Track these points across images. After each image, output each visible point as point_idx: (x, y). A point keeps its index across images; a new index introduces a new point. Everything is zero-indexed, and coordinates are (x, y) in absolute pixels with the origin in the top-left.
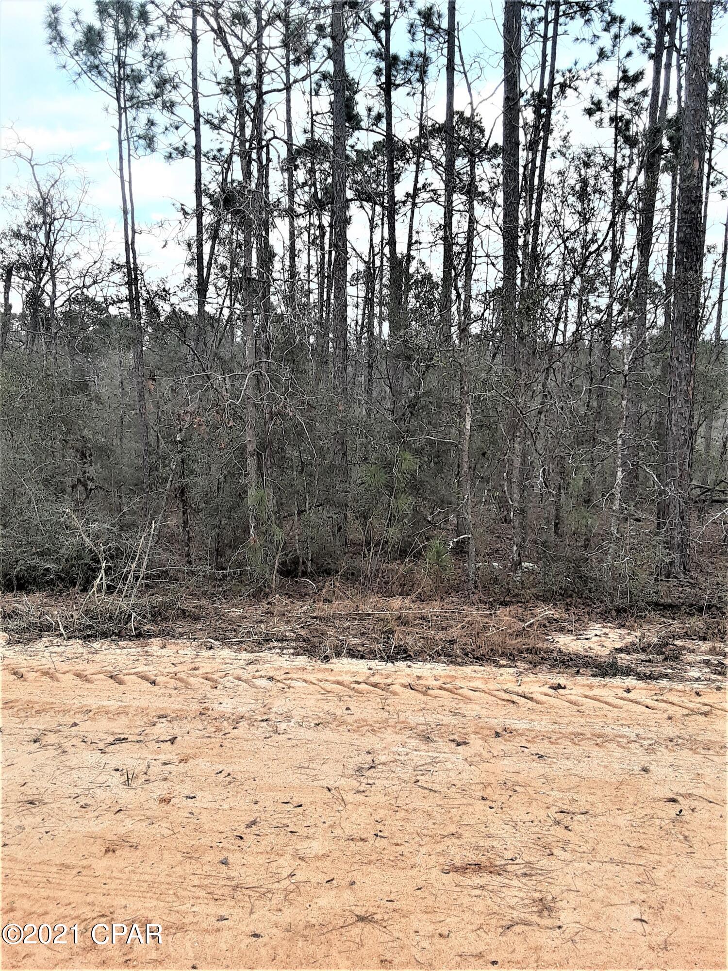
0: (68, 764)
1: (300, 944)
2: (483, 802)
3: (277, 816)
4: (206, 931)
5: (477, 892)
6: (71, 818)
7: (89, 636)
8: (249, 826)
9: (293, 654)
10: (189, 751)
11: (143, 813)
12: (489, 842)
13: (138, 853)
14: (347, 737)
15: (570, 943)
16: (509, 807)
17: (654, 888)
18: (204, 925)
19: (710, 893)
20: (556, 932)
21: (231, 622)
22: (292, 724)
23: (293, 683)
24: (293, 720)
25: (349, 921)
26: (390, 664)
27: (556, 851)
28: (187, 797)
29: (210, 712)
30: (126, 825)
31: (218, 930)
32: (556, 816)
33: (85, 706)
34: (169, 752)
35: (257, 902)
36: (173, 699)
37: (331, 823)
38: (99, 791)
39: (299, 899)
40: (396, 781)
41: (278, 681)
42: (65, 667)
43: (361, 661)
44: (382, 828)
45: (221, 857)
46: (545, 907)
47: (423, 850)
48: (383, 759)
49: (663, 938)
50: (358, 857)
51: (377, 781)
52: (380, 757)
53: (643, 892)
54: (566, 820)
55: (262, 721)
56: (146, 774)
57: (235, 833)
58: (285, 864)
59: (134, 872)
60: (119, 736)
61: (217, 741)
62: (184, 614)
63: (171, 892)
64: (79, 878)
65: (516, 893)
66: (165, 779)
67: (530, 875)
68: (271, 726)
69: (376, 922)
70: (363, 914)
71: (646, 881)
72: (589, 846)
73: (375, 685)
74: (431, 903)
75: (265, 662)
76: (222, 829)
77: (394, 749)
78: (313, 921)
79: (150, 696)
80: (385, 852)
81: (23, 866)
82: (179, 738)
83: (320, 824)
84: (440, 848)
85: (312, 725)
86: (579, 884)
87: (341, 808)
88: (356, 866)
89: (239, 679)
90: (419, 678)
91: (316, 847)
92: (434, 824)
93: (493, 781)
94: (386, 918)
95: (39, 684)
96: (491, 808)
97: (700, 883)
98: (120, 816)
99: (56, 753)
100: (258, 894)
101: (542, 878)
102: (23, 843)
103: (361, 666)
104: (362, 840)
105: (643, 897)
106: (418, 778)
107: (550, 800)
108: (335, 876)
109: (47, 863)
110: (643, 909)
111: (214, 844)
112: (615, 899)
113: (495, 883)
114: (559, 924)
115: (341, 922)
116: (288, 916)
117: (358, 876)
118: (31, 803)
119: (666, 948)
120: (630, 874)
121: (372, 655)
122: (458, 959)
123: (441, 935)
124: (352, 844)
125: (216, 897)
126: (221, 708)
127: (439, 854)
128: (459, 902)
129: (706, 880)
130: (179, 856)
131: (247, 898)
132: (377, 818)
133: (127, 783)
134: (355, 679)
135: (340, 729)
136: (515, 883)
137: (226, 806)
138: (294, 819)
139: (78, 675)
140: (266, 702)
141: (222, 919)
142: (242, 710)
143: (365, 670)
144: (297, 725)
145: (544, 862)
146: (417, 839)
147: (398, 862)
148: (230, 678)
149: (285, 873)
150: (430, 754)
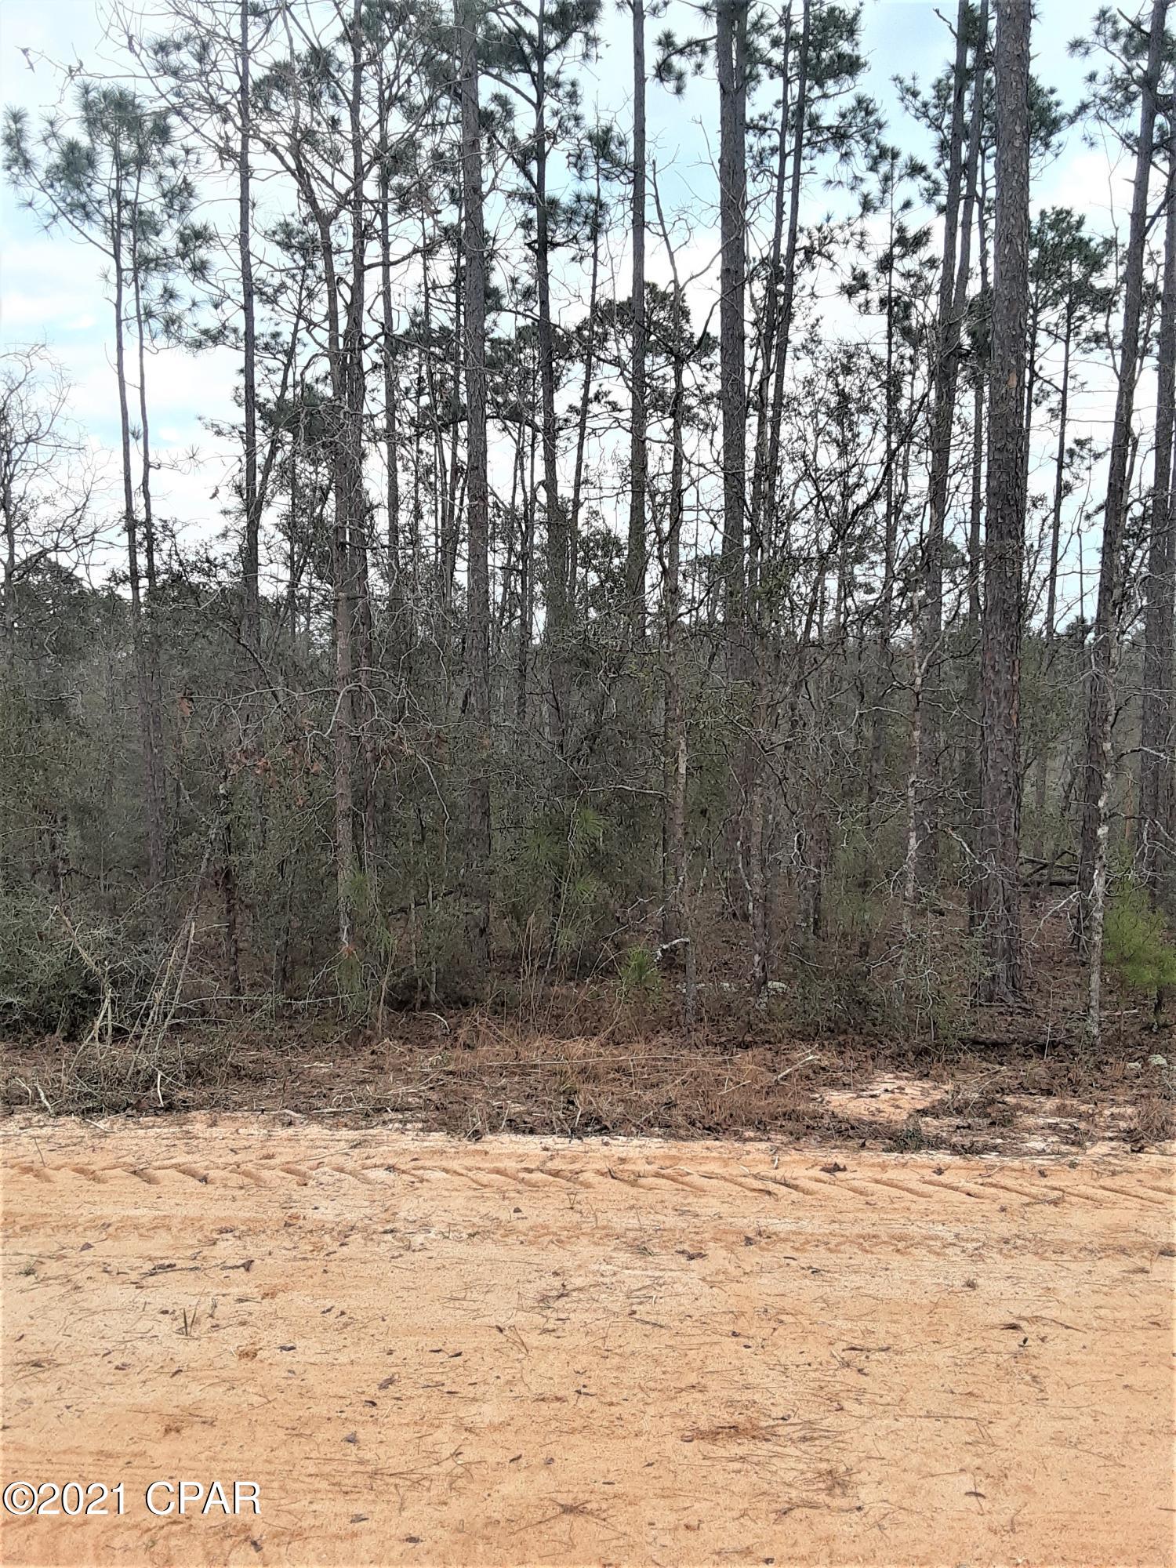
0: (85, 1305)
1: (481, 1548)
2: (734, 1339)
3: (424, 1370)
4: (337, 1537)
5: (737, 1466)
6: (103, 1385)
7: (89, 1110)
8: (383, 1386)
9: (422, 1130)
10: (276, 1281)
11: (215, 1373)
12: (747, 1395)
13: (215, 1431)
14: (519, 1252)
15: (876, 1530)
16: (774, 1345)
17: (991, 1450)
18: (333, 1530)
19: (1073, 1452)
20: (855, 1516)
21: (316, 1083)
22: (432, 1236)
23: (428, 1175)
24: (433, 1230)
25: (550, 1513)
26: (575, 1141)
27: (846, 1404)
28: (283, 1348)
29: (301, 1222)
30: (192, 1393)
31: (355, 1535)
32: (843, 1354)
33: (101, 1217)
34: (243, 1284)
35: (408, 1494)
36: (239, 1203)
37: (509, 1377)
38: (139, 1344)
39: (472, 1486)
40: (600, 1314)
41: (404, 1172)
42: (57, 1158)
43: (530, 1138)
44: (586, 1382)
45: (346, 1433)
46: (836, 1482)
47: (651, 1410)
48: (578, 1282)
49: (1008, 1517)
50: (554, 1424)
51: (572, 1315)
52: (573, 1280)
53: (978, 1455)
54: (859, 1359)
55: (385, 1232)
56: (211, 1316)
57: (364, 1397)
58: (445, 1439)
59: (214, 1459)
60: (161, 1262)
61: (317, 1263)
62: (237, 1072)
63: (275, 1485)
64: (129, 1471)
65: (793, 1465)
66: (243, 1324)
67: (812, 1439)
68: (401, 1240)
69: (591, 1513)
70: (570, 1502)
71: (981, 1440)
72: (894, 1396)
73: (556, 1174)
74: (669, 1484)
75: (380, 1144)
76: (342, 1392)
77: (595, 1267)
78: (497, 1516)
79: (202, 1201)
80: (595, 1415)
81: (38, 1458)
82: (257, 1262)
83: (491, 1380)
84: (675, 1406)
85: (465, 1236)
86: (883, 1448)
87: (521, 1356)
88: (553, 1437)
89: (341, 1170)
90: (623, 1160)
91: (489, 1412)
92: (664, 1373)
93: (747, 1308)
94: (604, 1507)
95: (20, 1186)
96: (747, 1347)
97: (1057, 1439)
98: (180, 1379)
99: (64, 1290)
100: (408, 1483)
101: (829, 1442)
102: (32, 1424)
103: (532, 1145)
104: (558, 1399)
105: (978, 1462)
106: (635, 1308)
107: (833, 1333)
108: (523, 1452)
109: (75, 1451)
110: (978, 1478)
111: (333, 1415)
112: (938, 1468)
113: (759, 1452)
114: (858, 1504)
115: (538, 1516)
116: (456, 1510)
117: (555, 1450)
118: (37, 1365)
119: (1013, 1530)
120: (958, 1432)
121: (546, 1127)
122: (715, 1557)
123: (687, 1527)
124: (544, 1406)
125: (345, 1489)
126: (317, 1215)
127: (675, 1415)
128: (711, 1480)
129: (1066, 1435)
130: (281, 1434)
131: (392, 1489)
132: (578, 1368)
133: (185, 1331)
134: (523, 1165)
135: (509, 1240)
136: (791, 1450)
137: (343, 1359)
138: (452, 1375)
139: (81, 1171)
140: (388, 1204)
141: (359, 1518)
142: (351, 1217)
143: (539, 1152)
144: (439, 1237)
145: (831, 1421)
146: (641, 1395)
147: (614, 1428)
148: (326, 1169)
149: (447, 1450)
150: (649, 1273)
